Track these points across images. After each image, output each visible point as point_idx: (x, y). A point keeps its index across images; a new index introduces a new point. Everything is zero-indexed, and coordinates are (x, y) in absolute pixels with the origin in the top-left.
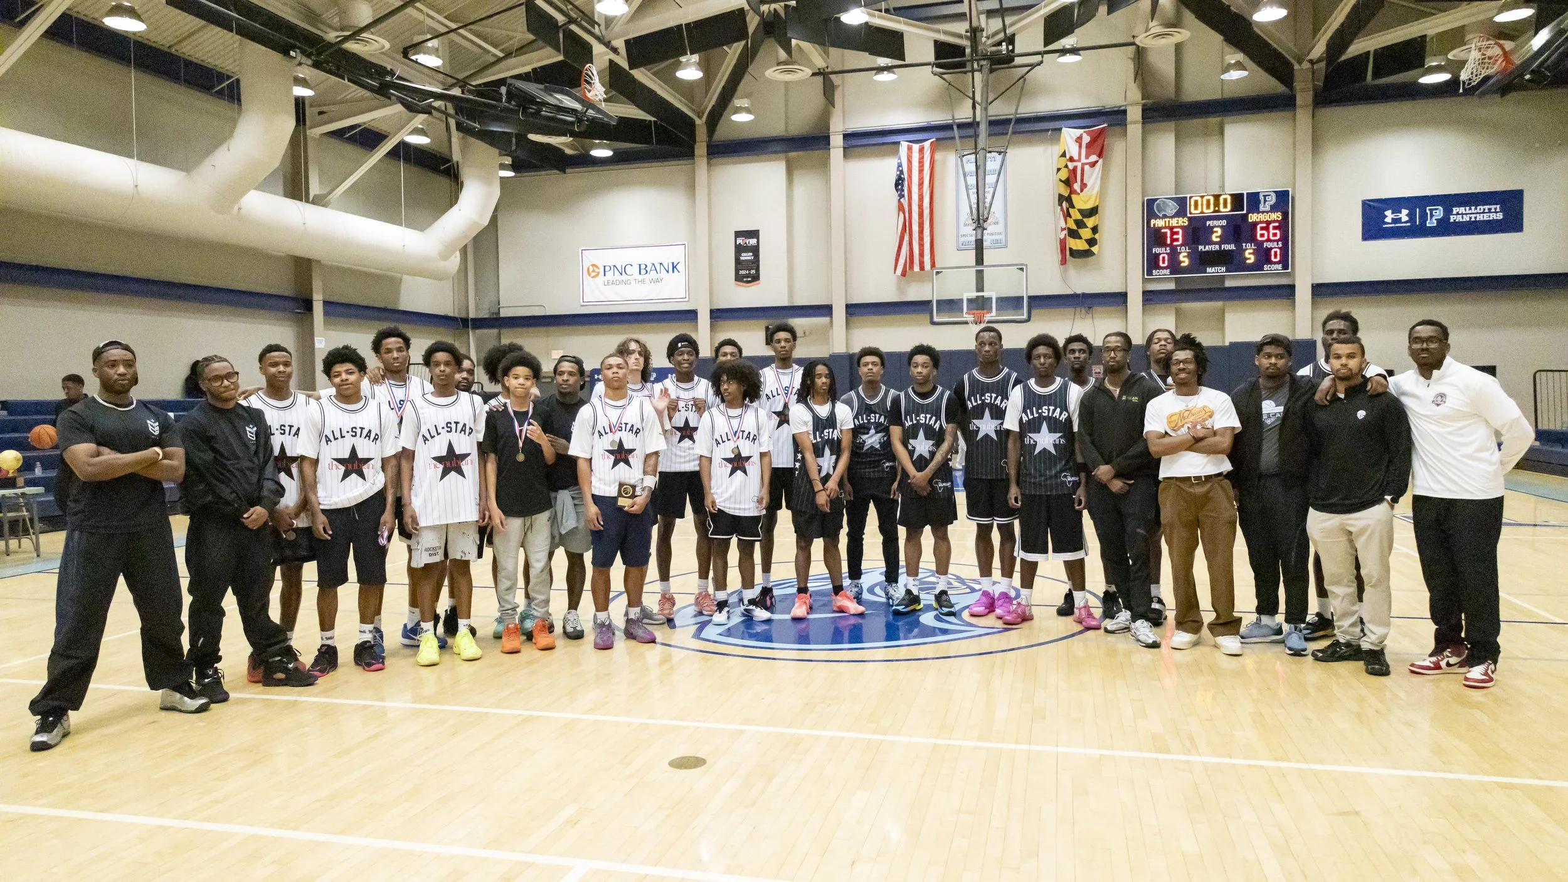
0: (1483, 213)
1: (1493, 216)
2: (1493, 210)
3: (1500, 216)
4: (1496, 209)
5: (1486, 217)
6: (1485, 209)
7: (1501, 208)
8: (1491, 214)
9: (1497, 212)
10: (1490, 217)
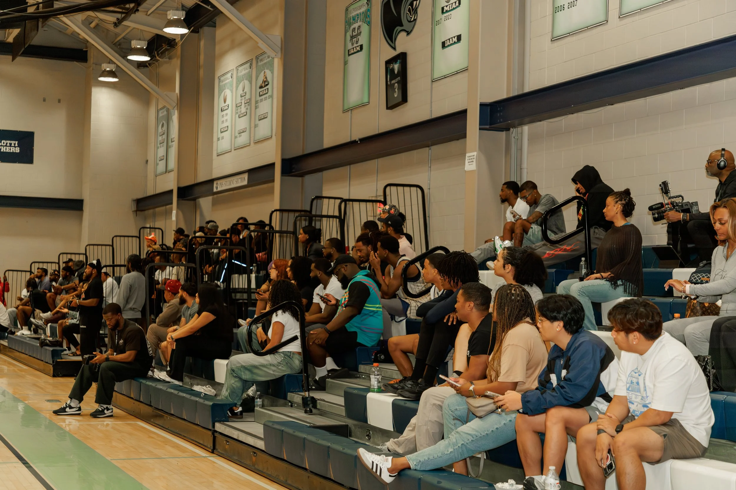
0: (6, 146)
1: (13, 150)
2: (13, 145)
3: (18, 150)
4: (15, 144)
5: (7, 149)
6: (7, 144)
7: (18, 144)
8: (12, 148)
9: (15, 147)
10: (10, 149)
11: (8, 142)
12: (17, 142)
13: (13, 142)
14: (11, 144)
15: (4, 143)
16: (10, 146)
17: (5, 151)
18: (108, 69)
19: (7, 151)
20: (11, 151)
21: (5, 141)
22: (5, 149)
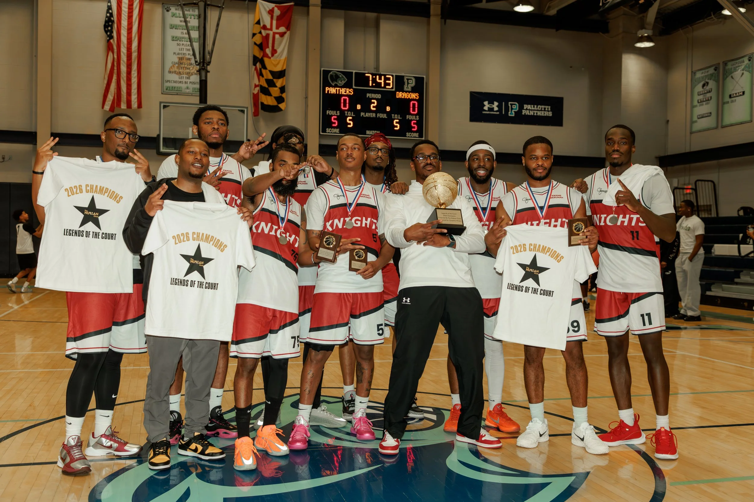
0: (541, 110)
2: (547, 109)
3: (550, 114)
4: (548, 109)
5: (542, 113)
6: (542, 108)
7: (551, 108)
8: (546, 112)
9: (548, 111)
10: (545, 114)
11: (543, 107)
12: (549, 107)
13: (547, 107)
14: (545, 109)
15: (539, 108)
16: (545, 110)
17: (540, 115)
18: (646, 35)
19: (542, 115)
20: (546, 115)
21: (540, 106)
22: (540, 113)
